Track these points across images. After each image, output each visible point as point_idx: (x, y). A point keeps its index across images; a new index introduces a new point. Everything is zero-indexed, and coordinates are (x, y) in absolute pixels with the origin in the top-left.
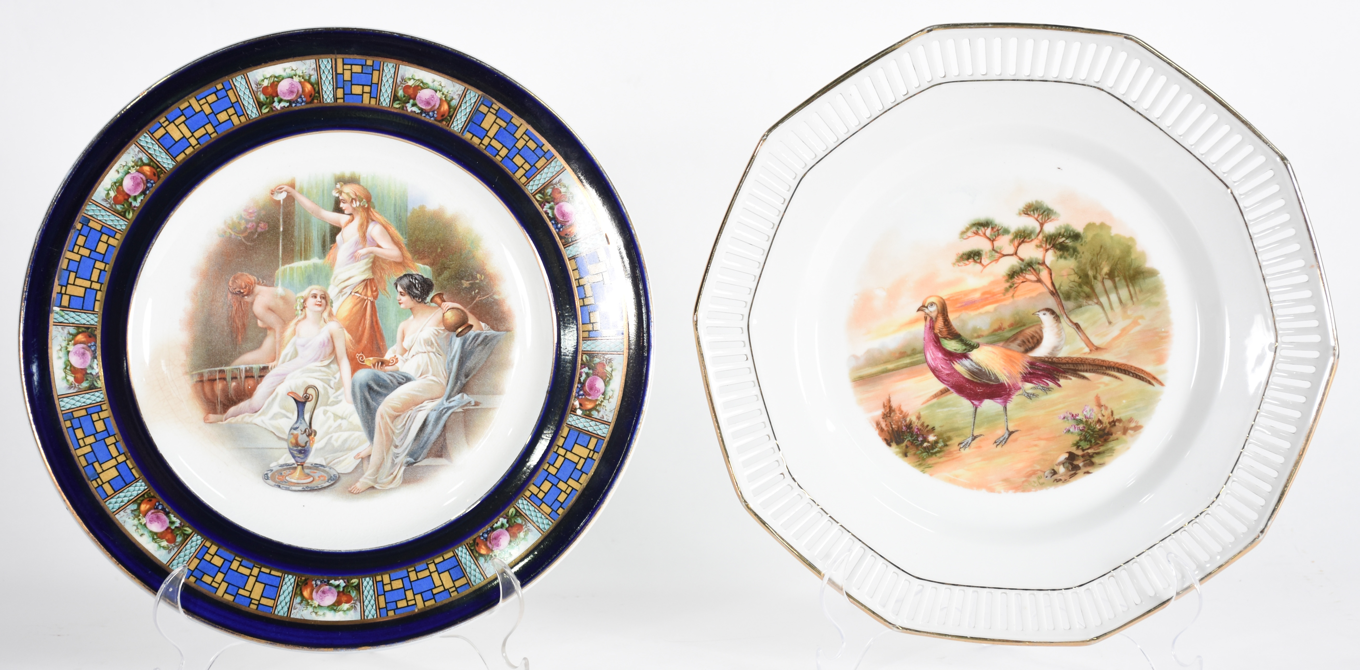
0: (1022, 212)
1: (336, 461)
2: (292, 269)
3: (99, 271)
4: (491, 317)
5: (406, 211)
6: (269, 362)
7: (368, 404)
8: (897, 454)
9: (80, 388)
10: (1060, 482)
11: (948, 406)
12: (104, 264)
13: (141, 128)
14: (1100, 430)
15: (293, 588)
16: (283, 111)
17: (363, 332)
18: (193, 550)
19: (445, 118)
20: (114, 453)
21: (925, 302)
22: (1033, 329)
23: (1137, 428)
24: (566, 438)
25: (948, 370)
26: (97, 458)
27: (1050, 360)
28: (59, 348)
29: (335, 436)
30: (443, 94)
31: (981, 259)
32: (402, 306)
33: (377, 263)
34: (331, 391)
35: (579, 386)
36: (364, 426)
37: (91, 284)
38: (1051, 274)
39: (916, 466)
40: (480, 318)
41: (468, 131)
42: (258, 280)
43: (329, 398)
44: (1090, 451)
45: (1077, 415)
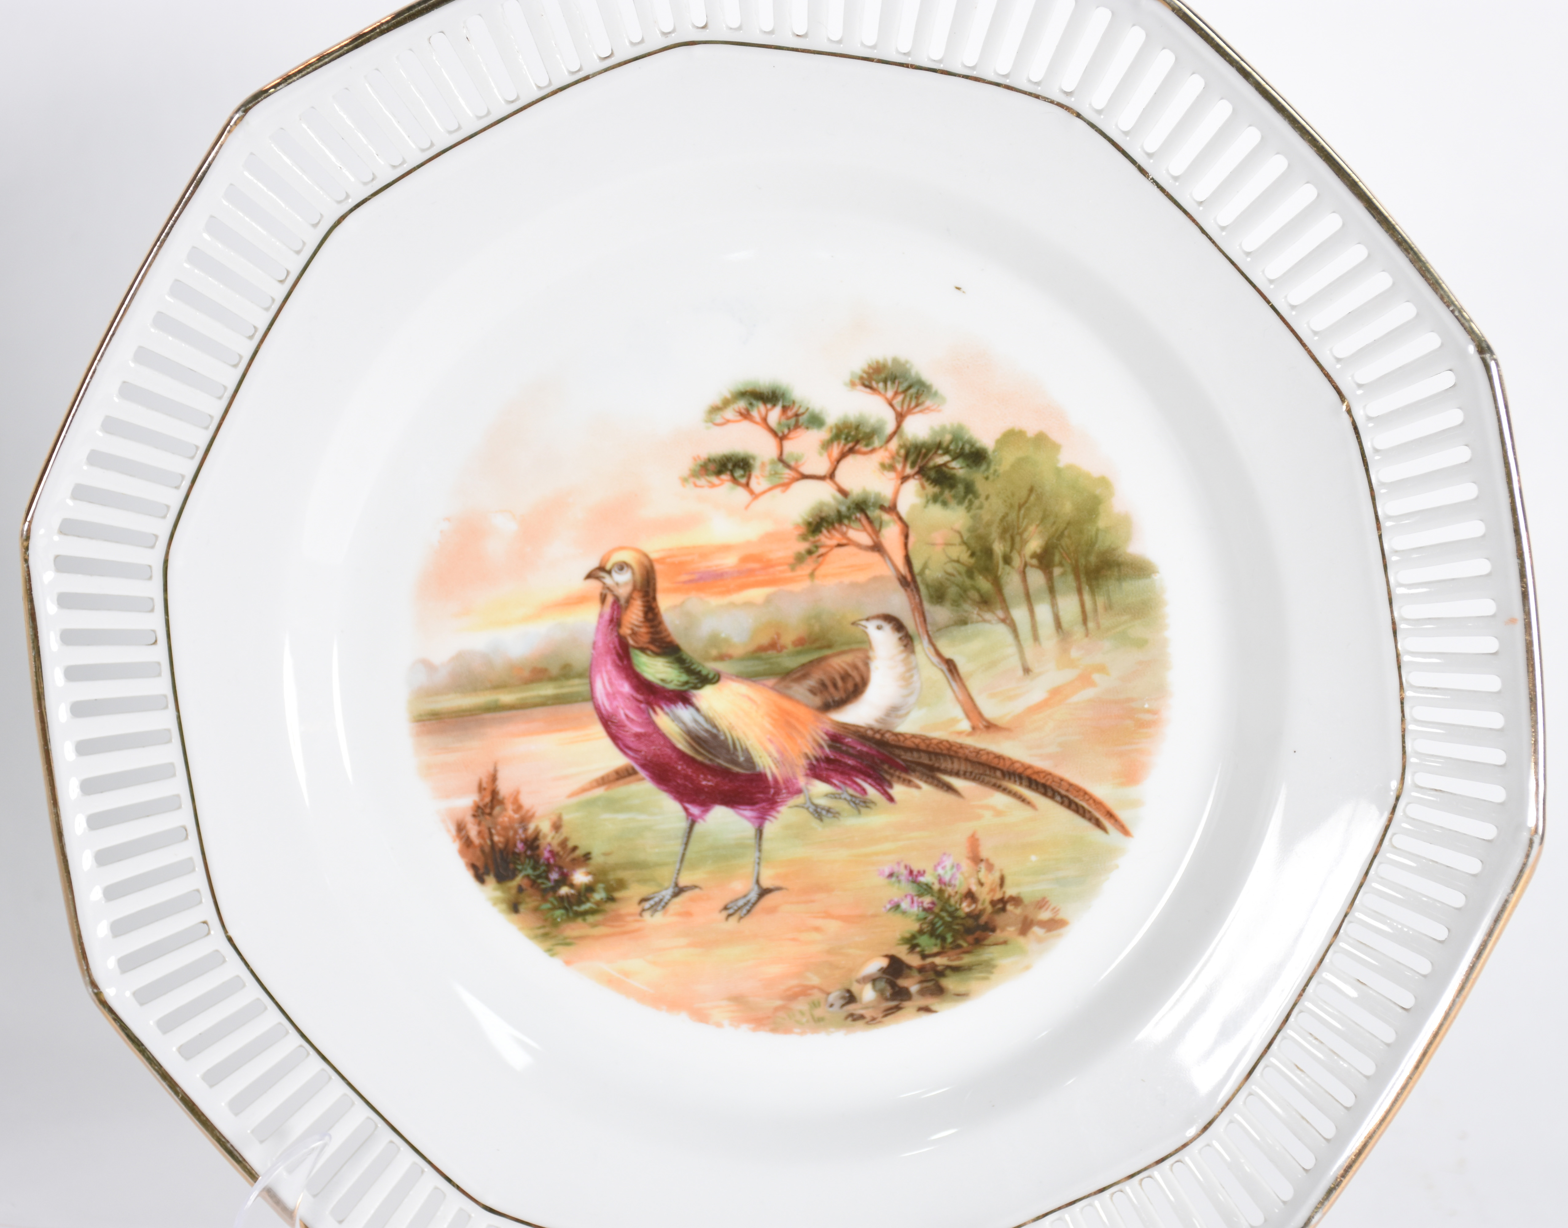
0: (857, 381)
8: (495, 904)
10: (860, 1023)
11: (628, 809)
14: (969, 915)
21: (606, 559)
22: (849, 658)
23: (1055, 924)
25: (640, 725)
27: (878, 736)
31: (749, 477)
38: (906, 537)
39: (535, 937)
44: (940, 961)
45: (921, 873)
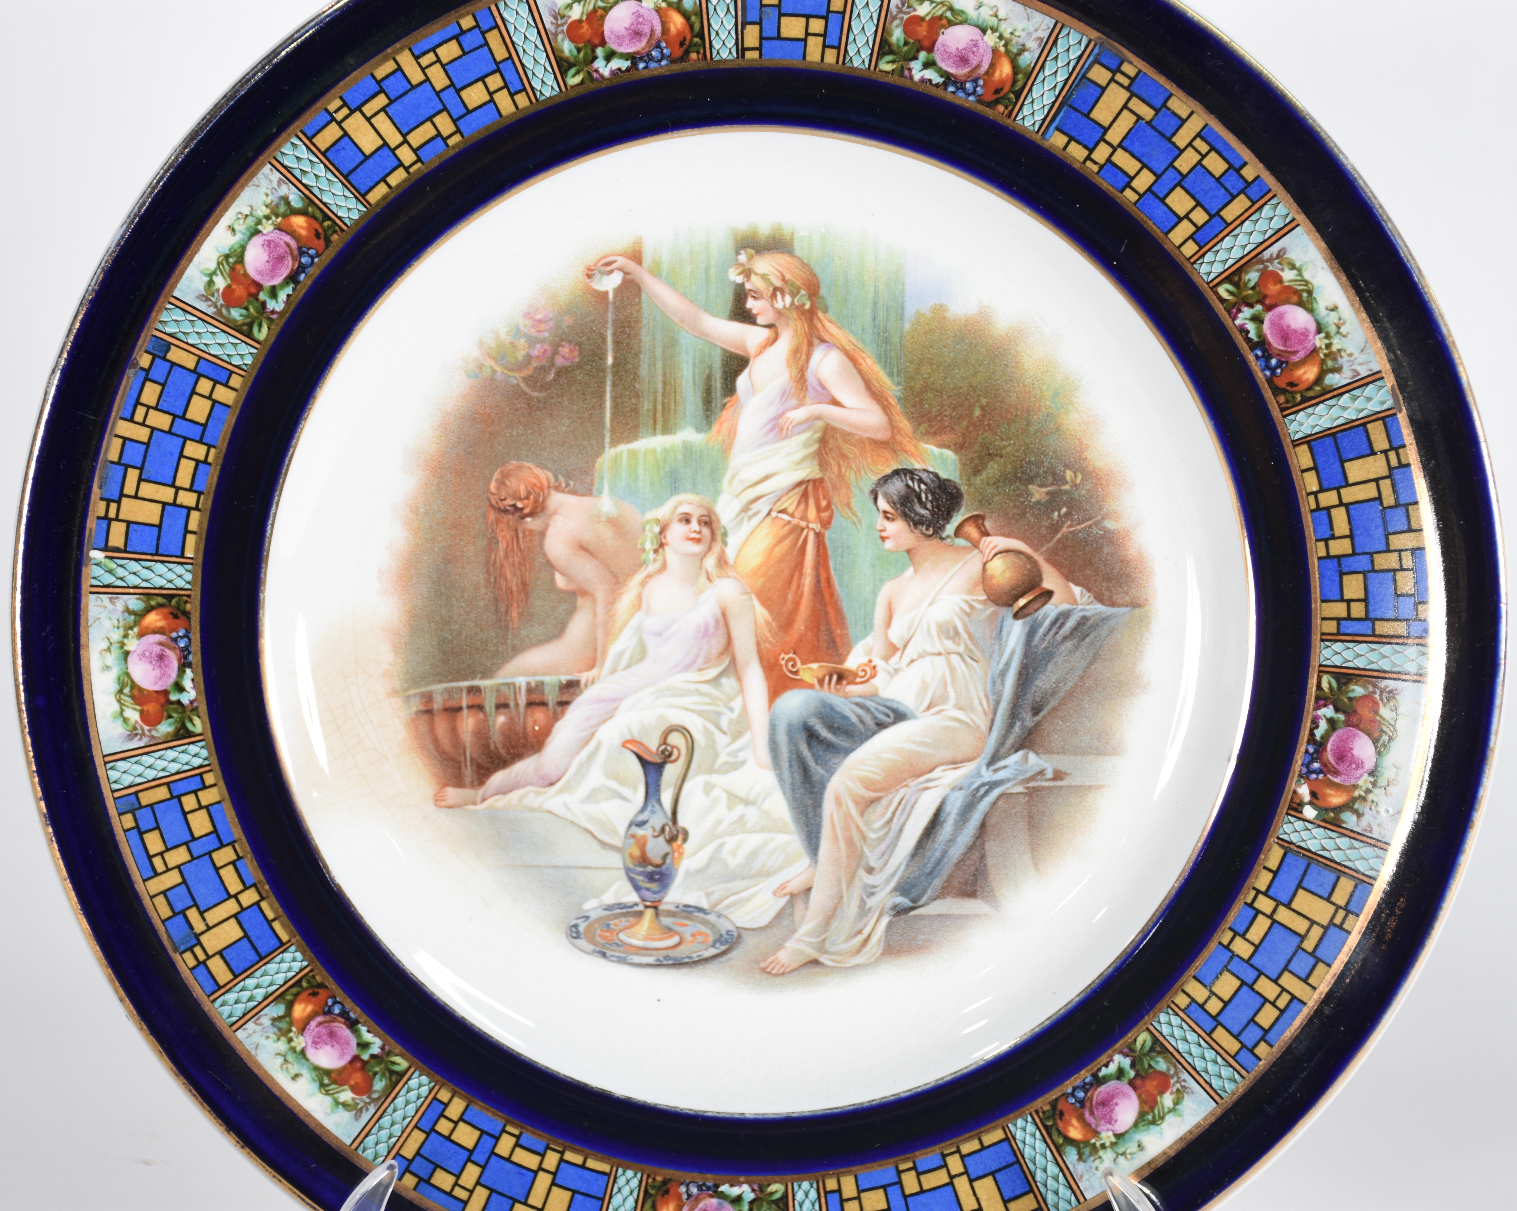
1: (732, 899)
2: (633, 454)
3: (193, 463)
4: (1096, 571)
5: (902, 318)
6: (580, 671)
7: (806, 771)
9: (153, 737)
12: (205, 448)
13: (283, 128)
15: (636, 1202)
16: (615, 81)
17: (797, 604)
18: (411, 1109)
19: (1003, 98)
20: (233, 884)
24: (1275, 873)
26: (193, 899)
28: (105, 645)
29: (731, 842)
30: (1001, 37)
32: (888, 545)
33: (831, 443)
34: (721, 740)
35: (1311, 750)
36: (797, 820)
37: (176, 494)
40: (1070, 575)
41: (1057, 129)
42: (557, 479)
43: (716, 755)
